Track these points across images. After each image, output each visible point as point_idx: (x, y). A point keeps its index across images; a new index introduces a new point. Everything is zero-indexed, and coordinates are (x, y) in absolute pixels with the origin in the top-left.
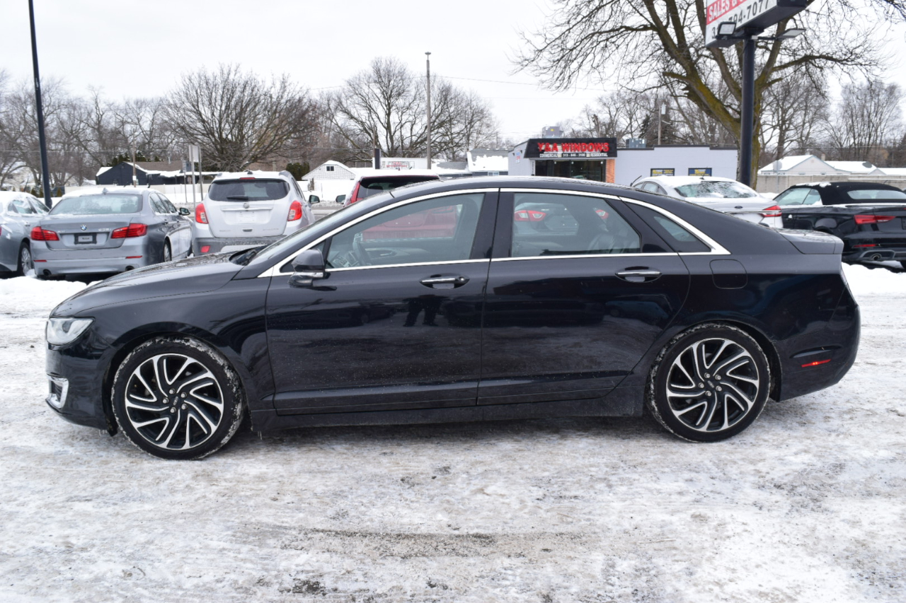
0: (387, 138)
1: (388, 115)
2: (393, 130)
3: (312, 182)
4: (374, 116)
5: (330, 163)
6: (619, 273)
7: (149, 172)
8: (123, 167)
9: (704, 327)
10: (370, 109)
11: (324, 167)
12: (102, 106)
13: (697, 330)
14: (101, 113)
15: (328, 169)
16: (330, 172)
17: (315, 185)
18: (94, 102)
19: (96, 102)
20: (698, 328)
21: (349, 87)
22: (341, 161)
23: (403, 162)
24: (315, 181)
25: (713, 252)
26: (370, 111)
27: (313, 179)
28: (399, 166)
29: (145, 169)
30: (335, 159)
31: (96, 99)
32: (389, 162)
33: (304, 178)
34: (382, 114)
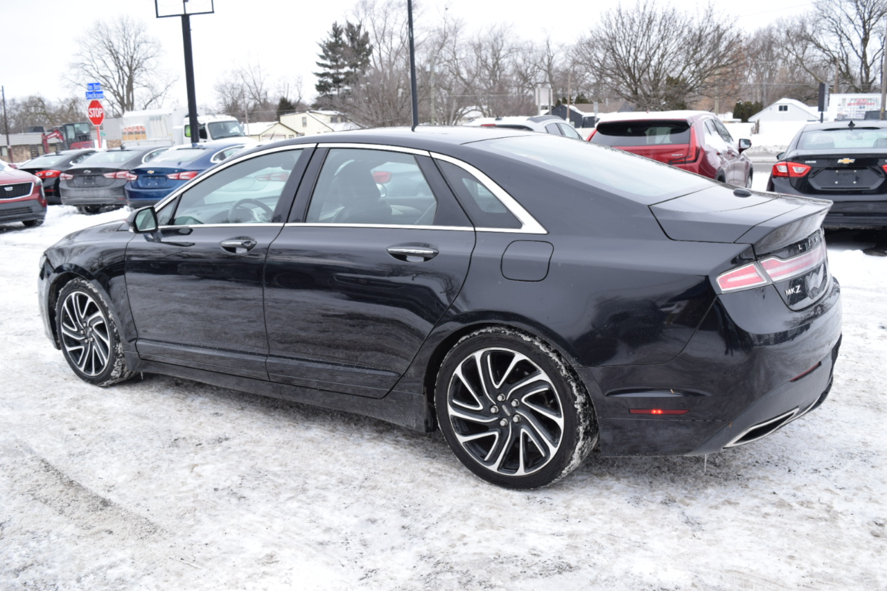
0: (861, 69)
1: (865, 41)
2: (869, 60)
3: (758, 125)
4: (846, 43)
5: (784, 101)
6: (390, 250)
7: (585, 115)
8: (560, 110)
9: (490, 331)
10: (840, 34)
11: (775, 106)
12: (553, 47)
13: (481, 333)
14: (552, 55)
15: (781, 108)
16: (783, 112)
17: (761, 128)
18: (545, 44)
19: (548, 45)
20: (483, 331)
21: (816, 9)
22: (800, 100)
23: (870, 99)
24: (760, 123)
25: (524, 230)
26: (840, 37)
27: (758, 121)
28: (864, 104)
29: (582, 111)
30: (791, 97)
31: (548, 41)
32: (852, 99)
33: (750, 120)
34: (857, 41)
